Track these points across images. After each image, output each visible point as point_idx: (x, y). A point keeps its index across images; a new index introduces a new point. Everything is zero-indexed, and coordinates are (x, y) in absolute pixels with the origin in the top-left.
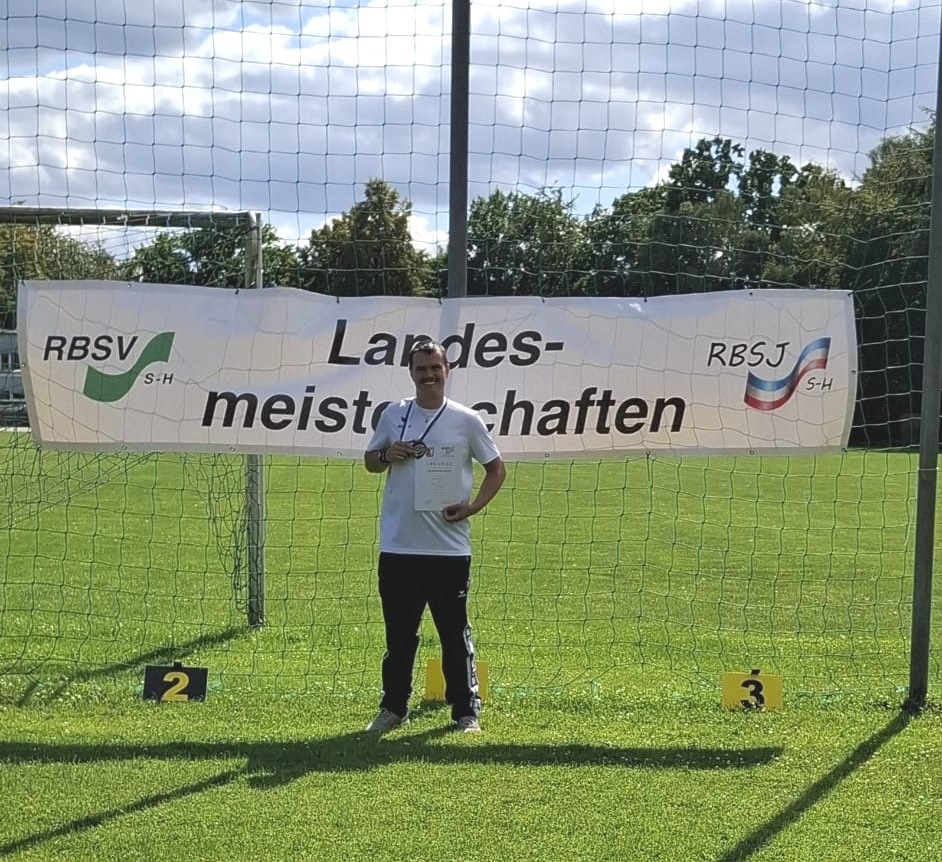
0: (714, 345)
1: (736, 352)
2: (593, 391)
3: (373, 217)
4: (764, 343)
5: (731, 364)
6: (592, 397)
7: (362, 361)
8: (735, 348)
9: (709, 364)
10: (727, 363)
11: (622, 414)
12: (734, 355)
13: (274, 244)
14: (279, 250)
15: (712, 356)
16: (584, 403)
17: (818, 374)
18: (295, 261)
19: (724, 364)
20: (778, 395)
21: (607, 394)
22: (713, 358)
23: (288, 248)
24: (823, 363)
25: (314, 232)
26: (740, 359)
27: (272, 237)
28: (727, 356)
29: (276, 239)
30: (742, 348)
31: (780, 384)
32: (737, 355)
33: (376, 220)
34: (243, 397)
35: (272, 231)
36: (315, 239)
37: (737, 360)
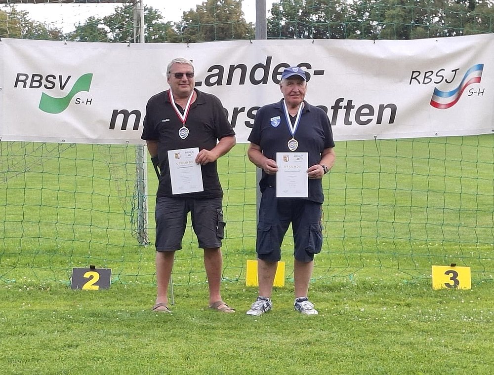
0: (413, 72)
1: (426, 76)
2: (341, 100)
3: (221, 2)
4: (444, 70)
5: (424, 83)
6: (341, 104)
7: (203, 83)
8: (426, 73)
9: (410, 84)
10: (421, 82)
11: (359, 114)
12: (425, 77)
13: (160, 21)
14: (164, 24)
15: (412, 78)
16: (336, 108)
17: (476, 86)
18: (173, 30)
19: (419, 83)
20: (450, 100)
21: (350, 102)
22: (412, 80)
23: (169, 23)
24: (479, 80)
25: (184, 13)
26: (430, 80)
27: (160, 17)
28: (421, 78)
29: (161, 18)
30: (431, 73)
31: (451, 93)
32: (427, 77)
33: (223, 5)
34: (133, 112)
35: (159, 13)
36: (186, 17)
37: (427, 80)
